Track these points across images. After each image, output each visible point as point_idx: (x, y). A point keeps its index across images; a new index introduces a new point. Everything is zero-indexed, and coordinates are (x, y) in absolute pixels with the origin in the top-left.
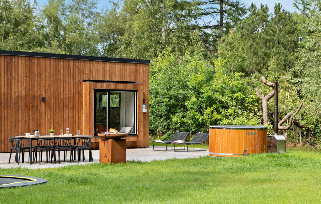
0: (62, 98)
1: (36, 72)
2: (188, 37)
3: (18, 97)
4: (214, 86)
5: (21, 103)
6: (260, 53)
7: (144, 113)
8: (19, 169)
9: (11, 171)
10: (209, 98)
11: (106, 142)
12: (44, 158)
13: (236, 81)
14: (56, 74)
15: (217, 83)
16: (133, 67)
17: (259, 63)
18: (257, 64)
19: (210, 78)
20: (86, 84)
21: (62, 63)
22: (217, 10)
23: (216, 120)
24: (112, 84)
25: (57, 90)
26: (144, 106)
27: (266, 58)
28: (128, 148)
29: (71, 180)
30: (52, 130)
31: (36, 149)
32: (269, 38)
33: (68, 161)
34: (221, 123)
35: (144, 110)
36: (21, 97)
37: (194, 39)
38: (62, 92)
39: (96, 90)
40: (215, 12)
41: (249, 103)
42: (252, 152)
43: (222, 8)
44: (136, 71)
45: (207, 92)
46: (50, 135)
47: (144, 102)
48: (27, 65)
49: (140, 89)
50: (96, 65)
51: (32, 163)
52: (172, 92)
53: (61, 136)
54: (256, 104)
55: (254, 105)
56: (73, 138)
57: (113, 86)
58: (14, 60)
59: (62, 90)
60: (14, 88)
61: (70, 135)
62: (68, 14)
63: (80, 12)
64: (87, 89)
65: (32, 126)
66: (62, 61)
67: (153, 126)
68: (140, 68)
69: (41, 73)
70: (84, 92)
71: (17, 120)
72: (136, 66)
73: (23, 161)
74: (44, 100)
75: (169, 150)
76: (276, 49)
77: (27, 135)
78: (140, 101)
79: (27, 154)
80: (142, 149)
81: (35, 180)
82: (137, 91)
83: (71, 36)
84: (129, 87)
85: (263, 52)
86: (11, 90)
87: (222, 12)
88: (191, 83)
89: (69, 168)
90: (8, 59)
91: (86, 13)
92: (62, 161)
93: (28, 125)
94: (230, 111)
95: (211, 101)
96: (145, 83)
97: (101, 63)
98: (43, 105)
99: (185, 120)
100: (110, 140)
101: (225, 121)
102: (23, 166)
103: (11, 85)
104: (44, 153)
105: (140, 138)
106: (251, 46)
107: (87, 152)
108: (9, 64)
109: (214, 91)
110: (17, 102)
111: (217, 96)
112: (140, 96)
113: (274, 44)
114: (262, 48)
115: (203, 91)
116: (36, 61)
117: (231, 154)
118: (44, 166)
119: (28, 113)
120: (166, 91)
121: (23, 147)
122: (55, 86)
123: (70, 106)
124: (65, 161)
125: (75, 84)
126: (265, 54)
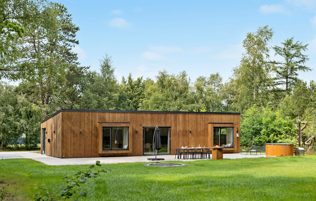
0: (199, 131)
1: (187, 120)
2: (267, 97)
3: (179, 131)
4: (275, 123)
5: (181, 133)
6: (301, 106)
7: (237, 137)
8: (179, 161)
9: (175, 161)
10: (272, 129)
11: (214, 151)
12: (190, 157)
14: (196, 121)
15: (276, 122)
16: (232, 116)
17: (301, 111)
18: (300, 112)
19: (274, 118)
20: (210, 125)
21: (199, 116)
22: (284, 82)
23: (276, 140)
24: (222, 124)
25: (196, 128)
26: (238, 134)
27: (304, 109)
28: (224, 153)
29: (197, 165)
30: (193, 146)
31: (186, 153)
32: (306, 98)
33: (199, 159)
34: (278, 142)
35: (238, 136)
36: (181, 131)
37: (270, 99)
38: (199, 129)
39: (214, 127)
40: (283, 83)
41: (293, 131)
42: (285, 155)
43: (287, 81)
44: (234, 118)
45: (271, 126)
46: (192, 147)
47: (237, 132)
48: (183, 117)
49: (236, 126)
50: (215, 116)
51: (184, 159)
52: (254, 127)
53: (197, 148)
54: (297, 132)
55: (296, 133)
56: (202, 149)
57: (222, 125)
58: (178, 115)
59: (199, 127)
60: (178, 127)
61: (201, 148)
62: (207, 85)
63: (213, 84)
65: (186, 143)
66: (199, 115)
67: (246, 143)
68: (236, 116)
69: (190, 120)
70: (209, 128)
71: (179, 141)
72: (234, 116)
73: (181, 158)
74: (191, 132)
75: (248, 154)
76: (310, 104)
77: (183, 148)
78: (235, 132)
79: (182, 156)
80: (236, 154)
81: (184, 165)
82: (234, 127)
84: (230, 125)
85: (303, 106)
86: (176, 128)
87: (287, 83)
88: (264, 122)
89: (198, 161)
90: (175, 115)
91: (216, 84)
92: (197, 159)
93: (184, 143)
94: (283, 136)
95: (273, 131)
96: (238, 123)
97: (217, 115)
98: (190, 134)
99: (261, 140)
100: (216, 150)
101: (280, 141)
102: (180, 160)
103: (176, 126)
104: (190, 155)
105: (235, 149)
106: (297, 103)
107: (208, 155)
108: (176, 117)
109: (275, 126)
110: (179, 133)
111: (276, 128)
112: (235, 129)
113: (309, 101)
114: (302, 104)
115: (269, 126)
116: (187, 115)
117: (275, 156)
118: (189, 160)
119: (184, 138)
120: (251, 126)
121: (180, 152)
122: (196, 126)
123: (202, 135)
124: (198, 158)
125: (205, 125)
126: (304, 107)
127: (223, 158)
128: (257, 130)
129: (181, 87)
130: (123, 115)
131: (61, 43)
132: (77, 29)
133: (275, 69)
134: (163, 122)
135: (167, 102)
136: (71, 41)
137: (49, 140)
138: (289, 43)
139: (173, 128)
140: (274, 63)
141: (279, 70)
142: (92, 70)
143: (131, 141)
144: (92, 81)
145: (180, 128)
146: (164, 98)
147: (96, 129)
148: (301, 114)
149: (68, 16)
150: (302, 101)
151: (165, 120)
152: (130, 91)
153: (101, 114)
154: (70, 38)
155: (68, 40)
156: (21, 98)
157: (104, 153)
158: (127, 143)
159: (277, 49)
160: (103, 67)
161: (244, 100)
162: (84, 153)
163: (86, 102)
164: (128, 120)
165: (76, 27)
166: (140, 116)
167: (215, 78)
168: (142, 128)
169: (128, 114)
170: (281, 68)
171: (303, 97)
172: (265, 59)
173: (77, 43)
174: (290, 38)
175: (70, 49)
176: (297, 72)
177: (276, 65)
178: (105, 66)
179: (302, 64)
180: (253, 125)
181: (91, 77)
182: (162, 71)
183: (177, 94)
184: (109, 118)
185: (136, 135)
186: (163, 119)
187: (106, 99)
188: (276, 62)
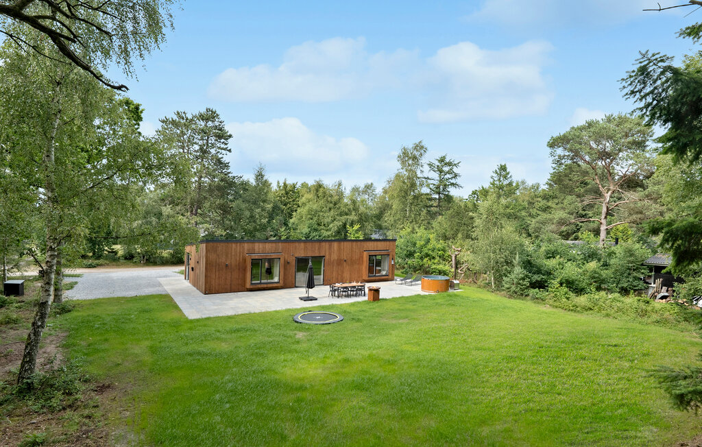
0: (354, 259)
8: (333, 306)
9: (329, 307)
10: (426, 253)
11: (371, 291)
13: (441, 244)
14: (351, 248)
15: (430, 246)
16: (388, 243)
18: (453, 235)
19: (428, 241)
20: (365, 253)
21: (354, 243)
24: (377, 252)
25: (351, 256)
26: (393, 261)
35: (393, 263)
36: (335, 260)
38: (354, 257)
39: (369, 255)
42: (441, 291)
44: (389, 245)
45: (425, 250)
47: (393, 259)
49: (391, 254)
50: (370, 243)
51: (338, 296)
52: (409, 249)
53: (352, 284)
58: (332, 243)
59: (354, 255)
60: (332, 256)
61: (356, 284)
64: (366, 255)
65: (340, 273)
68: (391, 243)
69: (345, 249)
70: (364, 256)
71: (333, 271)
73: (335, 296)
74: (345, 261)
81: (338, 317)
82: (389, 255)
83: (362, 209)
84: (385, 253)
88: (418, 245)
90: (330, 243)
94: (436, 261)
95: (427, 255)
96: (393, 250)
97: (373, 242)
98: (345, 263)
100: (373, 291)
105: (390, 277)
106: (450, 225)
108: (330, 246)
109: (429, 250)
110: (333, 262)
111: (430, 252)
115: (423, 250)
119: (338, 267)
122: (351, 254)
123: (357, 263)
125: (360, 253)
126: (457, 230)
127: (380, 297)
128: (410, 252)
129: (336, 198)
130: (274, 245)
131: (213, 151)
132: (230, 136)
133: (428, 186)
134: (316, 251)
135: (321, 214)
136: (222, 149)
137: (192, 268)
138: (442, 160)
139: (327, 257)
140: (428, 178)
141: (431, 186)
142: (245, 178)
143: (282, 273)
144: (245, 190)
145: (335, 257)
146: (319, 209)
147: (245, 260)
148: (454, 237)
149: (221, 122)
150: (455, 223)
151: (319, 249)
152: (284, 197)
153: (251, 245)
154: (222, 146)
155: (219, 148)
156: (167, 210)
157: (252, 287)
158: (278, 275)
159: (430, 165)
160: (257, 176)
161: (398, 216)
162: (231, 287)
163: (238, 214)
164: (280, 251)
165: (228, 134)
166: (292, 245)
167: (369, 187)
168: (294, 258)
169: (280, 244)
170: (434, 185)
171: (457, 220)
172: (419, 174)
173: (230, 151)
174: (444, 155)
175: (222, 158)
176: (448, 190)
177: (429, 181)
178: (259, 175)
179: (453, 181)
180: (407, 247)
181: (245, 186)
182: (318, 180)
183: (331, 205)
184: (259, 249)
185: (288, 266)
186: (317, 249)
187: (258, 210)
188: (430, 177)
